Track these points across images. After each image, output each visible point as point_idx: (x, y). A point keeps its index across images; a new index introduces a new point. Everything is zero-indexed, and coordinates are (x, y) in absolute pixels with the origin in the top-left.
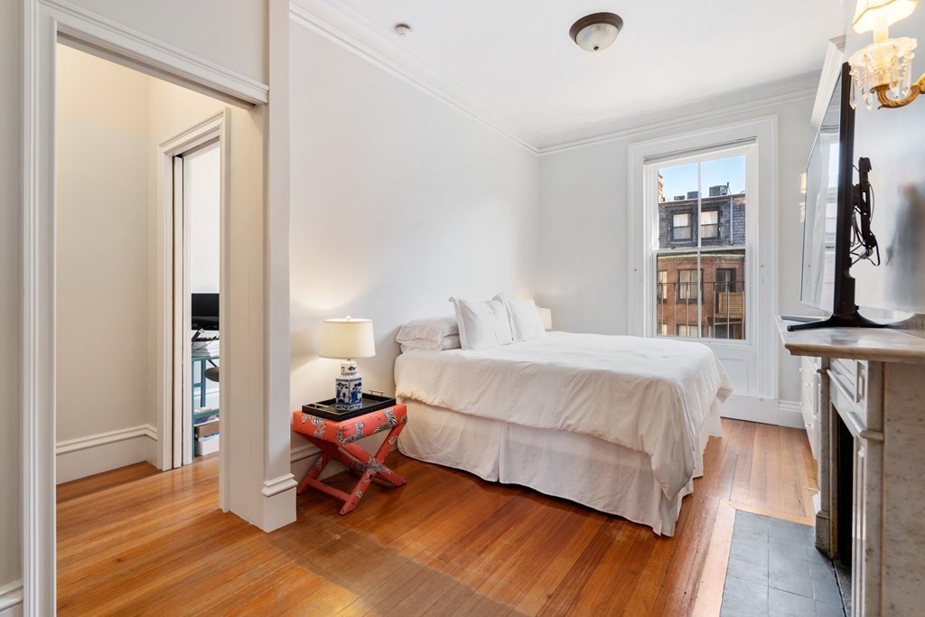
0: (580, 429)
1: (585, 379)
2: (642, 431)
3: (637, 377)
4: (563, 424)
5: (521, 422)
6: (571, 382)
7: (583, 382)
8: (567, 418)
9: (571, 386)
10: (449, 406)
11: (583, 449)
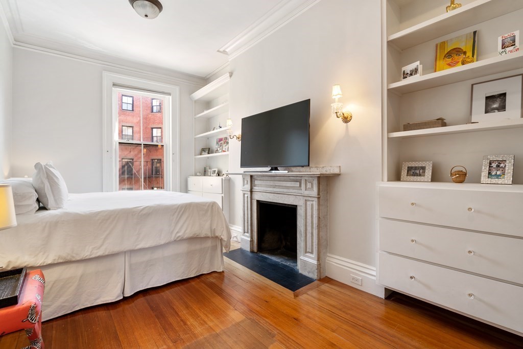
0: (186, 236)
1: (183, 209)
2: (214, 227)
3: (207, 203)
4: (175, 236)
5: (147, 246)
6: (175, 212)
7: (182, 211)
8: (178, 232)
9: (176, 214)
10: (69, 258)
11: (183, 248)
